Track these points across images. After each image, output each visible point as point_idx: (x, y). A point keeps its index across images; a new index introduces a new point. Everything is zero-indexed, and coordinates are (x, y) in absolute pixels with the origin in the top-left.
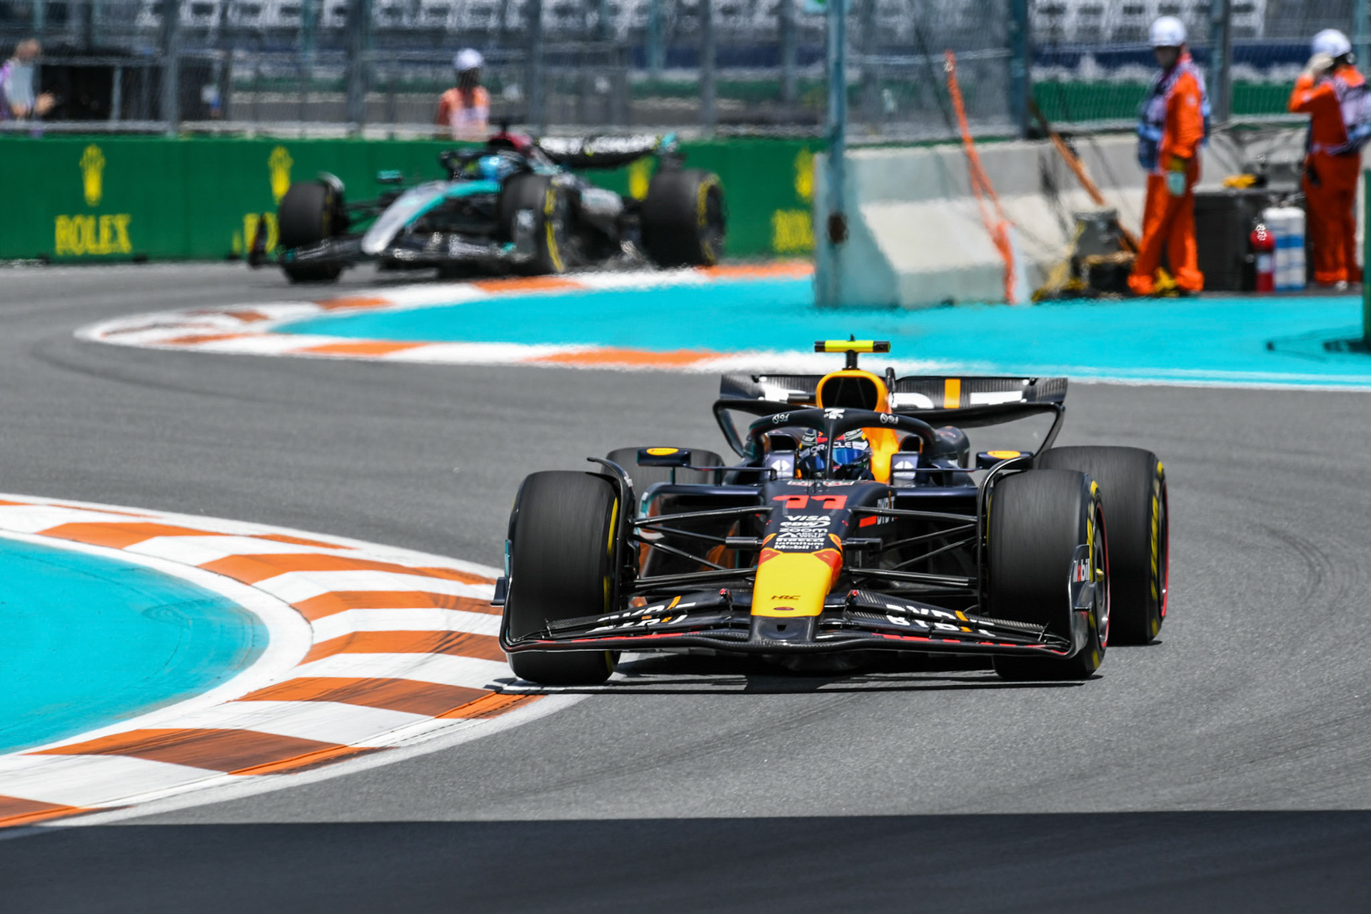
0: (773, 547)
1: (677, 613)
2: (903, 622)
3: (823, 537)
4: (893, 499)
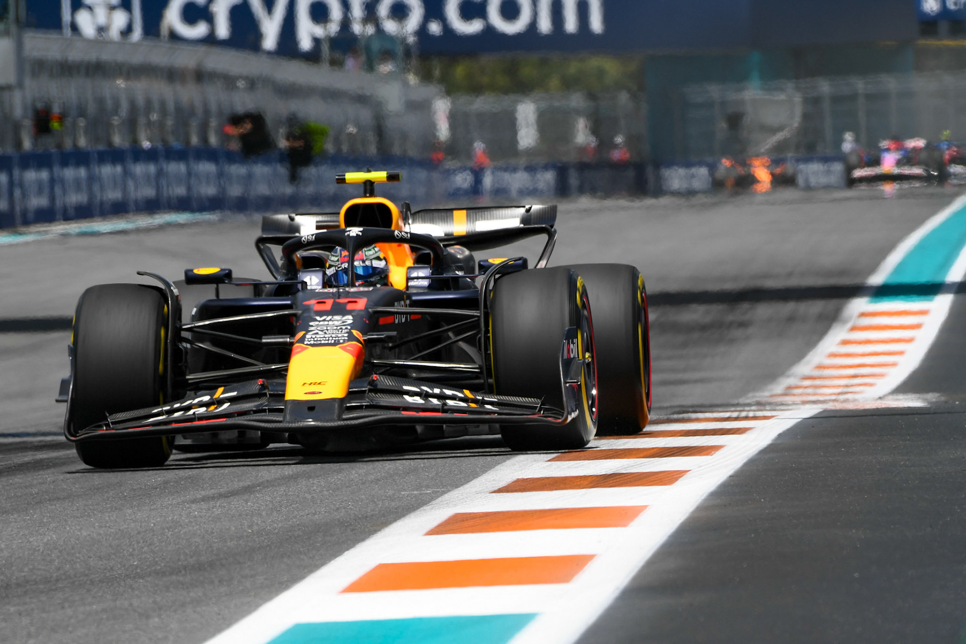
0: (304, 344)
1: (220, 402)
2: (418, 400)
3: (347, 333)
4: (408, 302)
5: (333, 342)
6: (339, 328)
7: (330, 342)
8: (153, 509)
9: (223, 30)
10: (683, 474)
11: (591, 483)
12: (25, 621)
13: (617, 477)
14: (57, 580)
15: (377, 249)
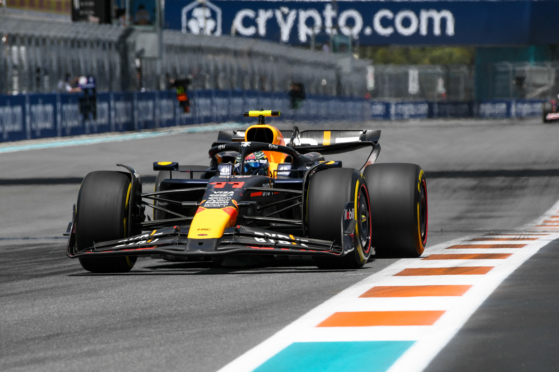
0: (203, 207)
1: (154, 238)
2: (263, 240)
3: (228, 201)
5: (220, 206)
6: (225, 198)
7: (218, 206)
8: (222, 280)
9: (262, 31)
10: (491, 268)
11: (443, 272)
12: (159, 337)
13: (457, 269)
14: (175, 316)
15: (262, 153)
